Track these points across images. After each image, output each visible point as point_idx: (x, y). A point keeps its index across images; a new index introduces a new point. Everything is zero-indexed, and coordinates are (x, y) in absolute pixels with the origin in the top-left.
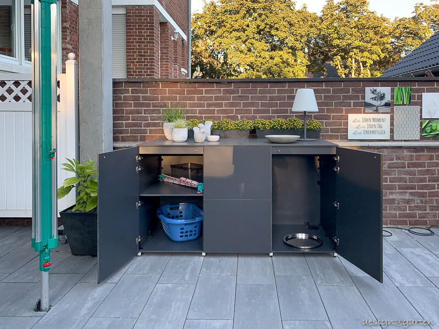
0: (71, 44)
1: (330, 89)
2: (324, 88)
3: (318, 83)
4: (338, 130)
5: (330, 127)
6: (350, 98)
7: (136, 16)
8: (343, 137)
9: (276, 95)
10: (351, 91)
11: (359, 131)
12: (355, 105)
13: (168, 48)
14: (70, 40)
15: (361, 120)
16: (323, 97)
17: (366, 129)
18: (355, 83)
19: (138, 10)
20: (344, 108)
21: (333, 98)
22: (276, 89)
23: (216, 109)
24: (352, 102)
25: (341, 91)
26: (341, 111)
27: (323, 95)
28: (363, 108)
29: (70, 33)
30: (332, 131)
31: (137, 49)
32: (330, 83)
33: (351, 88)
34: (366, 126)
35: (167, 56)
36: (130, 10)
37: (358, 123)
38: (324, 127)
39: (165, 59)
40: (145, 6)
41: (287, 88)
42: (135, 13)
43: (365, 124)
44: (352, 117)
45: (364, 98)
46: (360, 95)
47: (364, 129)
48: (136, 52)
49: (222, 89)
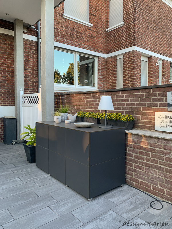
0: (102, 76)
1: (144, 94)
2: (140, 93)
3: (137, 91)
4: (149, 123)
5: (144, 121)
6: (157, 100)
7: (127, 58)
8: (153, 128)
9: (116, 99)
10: (157, 95)
11: (163, 125)
12: (161, 105)
13: (152, 70)
14: (101, 74)
15: (164, 117)
16: (140, 100)
17: (168, 124)
18: (159, 89)
19: (128, 54)
20: (153, 107)
21: (146, 100)
22: (116, 95)
23: (92, 106)
24: (158, 103)
25: (151, 95)
26: (151, 109)
27: (140, 98)
28: (166, 108)
29: (101, 71)
30: (146, 123)
31: (127, 74)
32: (144, 90)
33: (157, 93)
34: (168, 122)
35: (151, 75)
36: (125, 55)
37: (162, 119)
38: (141, 120)
39: (151, 76)
40: (131, 52)
41: (120, 95)
42: (127, 56)
43: (168, 120)
44: (157, 114)
45: (166, 100)
46: (164, 98)
47: (167, 124)
48: (126, 76)
49: (94, 96)
